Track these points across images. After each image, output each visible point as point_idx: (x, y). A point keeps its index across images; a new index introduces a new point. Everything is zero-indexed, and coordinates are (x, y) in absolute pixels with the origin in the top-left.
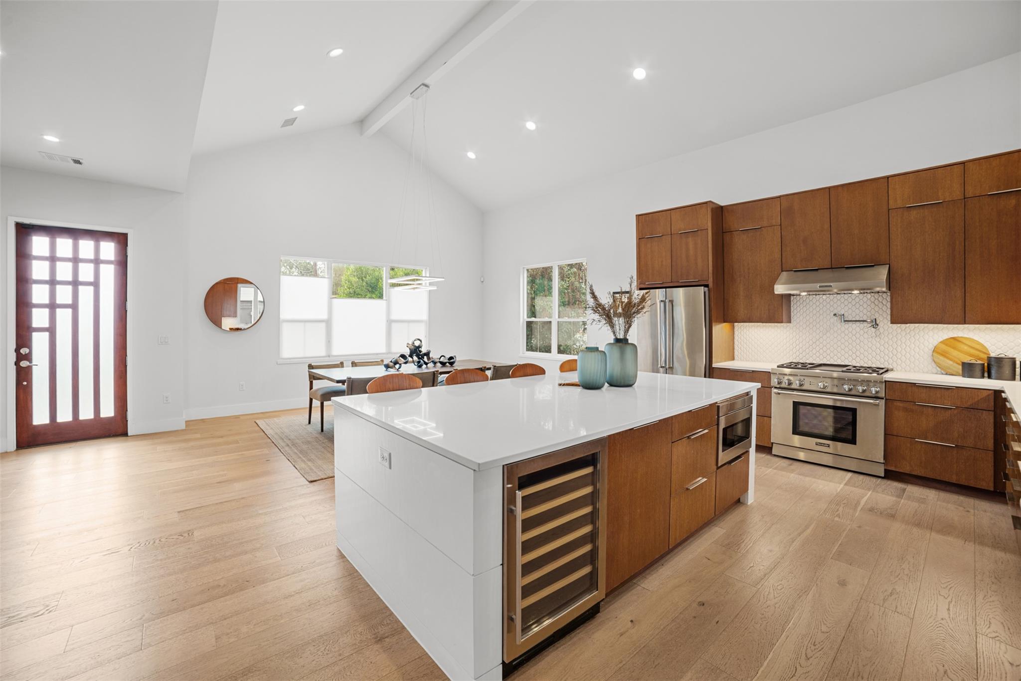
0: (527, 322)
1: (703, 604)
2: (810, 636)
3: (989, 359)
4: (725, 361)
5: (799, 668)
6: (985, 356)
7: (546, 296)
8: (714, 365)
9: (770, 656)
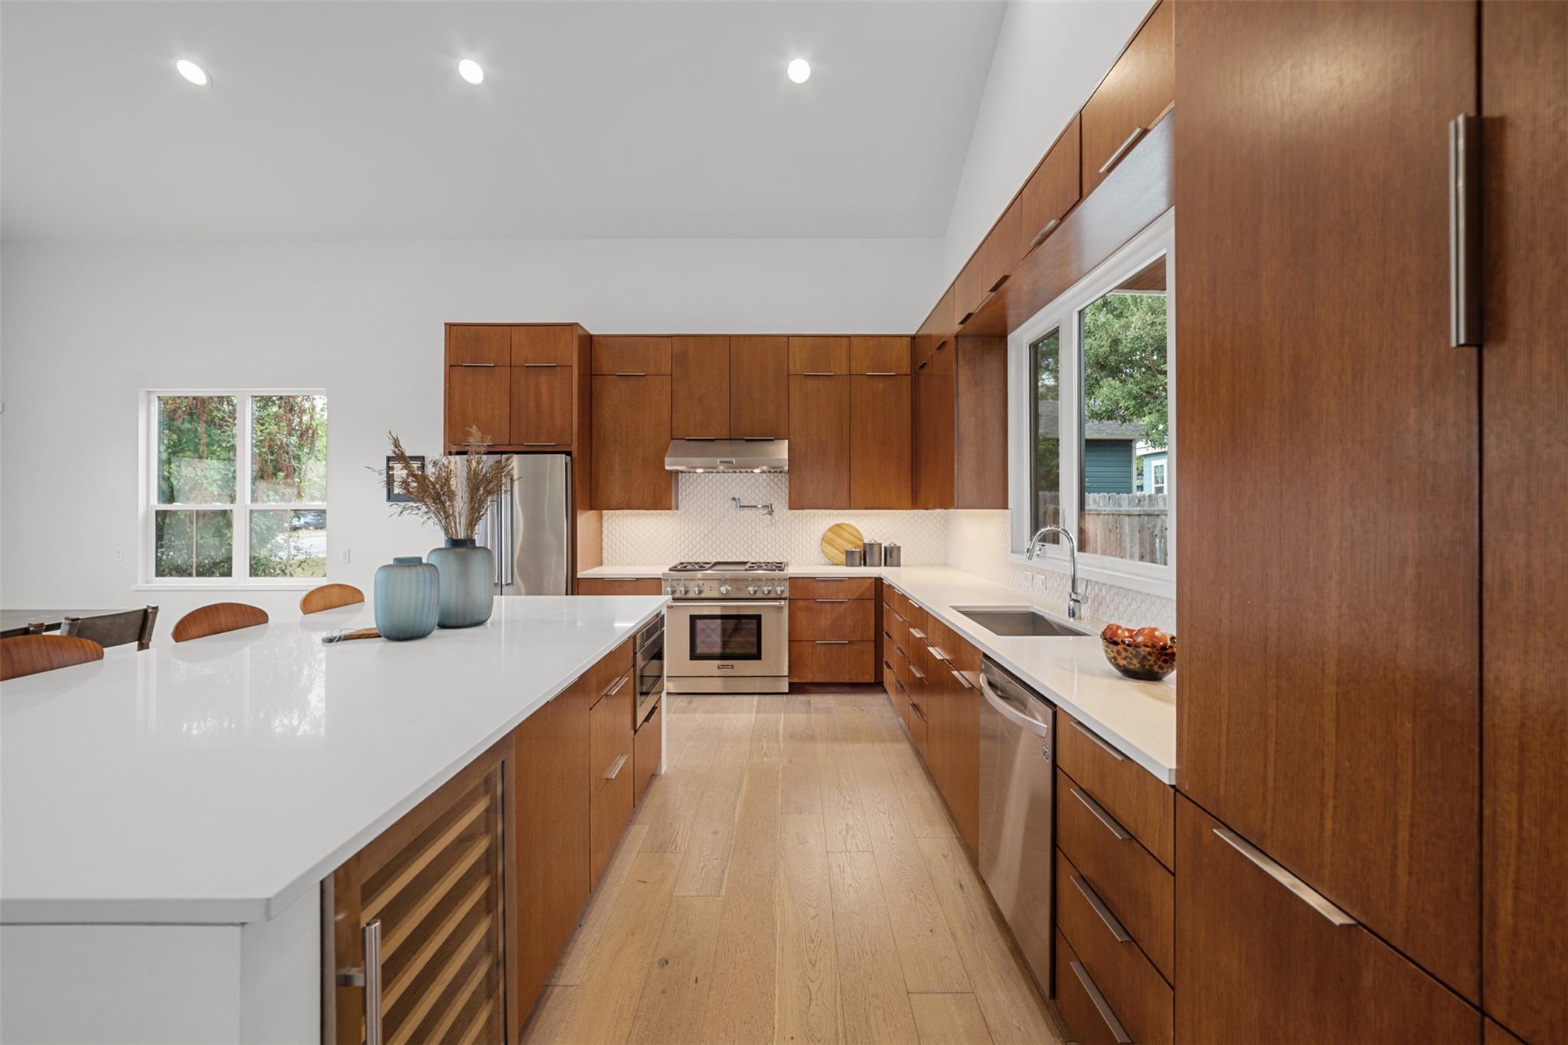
0: (158, 513)
1: (667, 962)
2: (803, 933)
3: (865, 544)
4: (592, 567)
5: (810, 984)
6: (861, 543)
7: (201, 457)
8: (580, 575)
9: (777, 992)
